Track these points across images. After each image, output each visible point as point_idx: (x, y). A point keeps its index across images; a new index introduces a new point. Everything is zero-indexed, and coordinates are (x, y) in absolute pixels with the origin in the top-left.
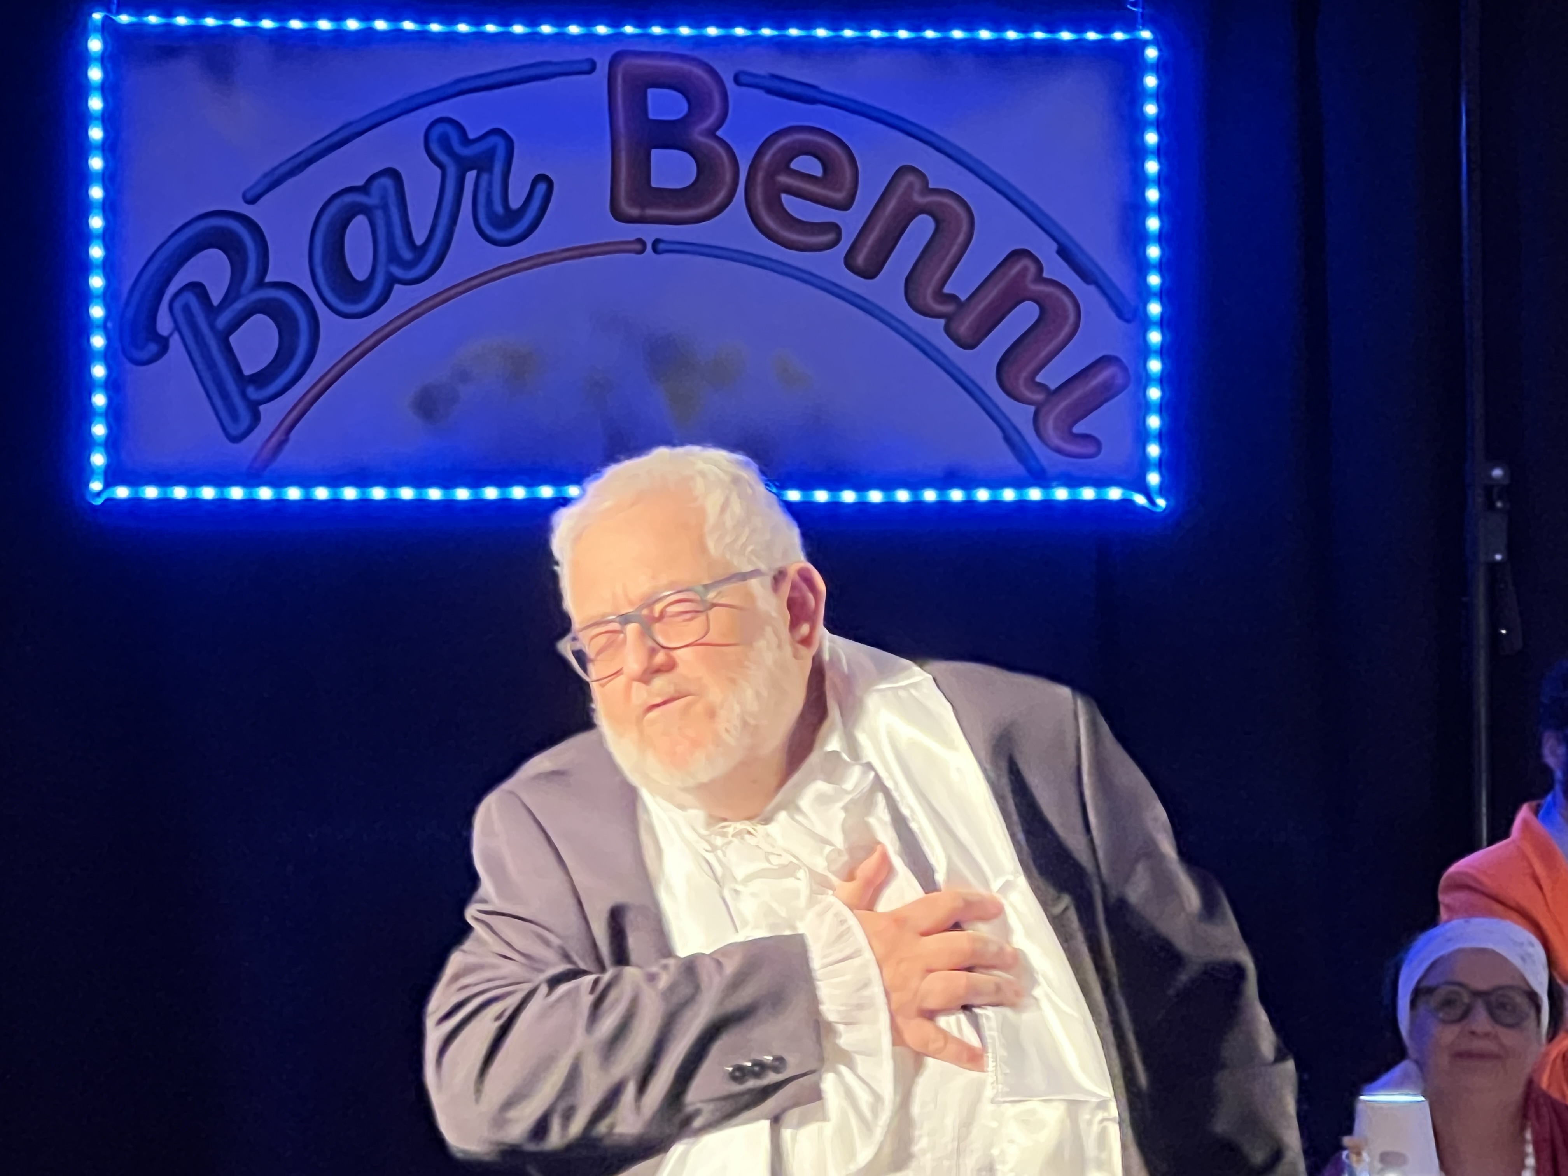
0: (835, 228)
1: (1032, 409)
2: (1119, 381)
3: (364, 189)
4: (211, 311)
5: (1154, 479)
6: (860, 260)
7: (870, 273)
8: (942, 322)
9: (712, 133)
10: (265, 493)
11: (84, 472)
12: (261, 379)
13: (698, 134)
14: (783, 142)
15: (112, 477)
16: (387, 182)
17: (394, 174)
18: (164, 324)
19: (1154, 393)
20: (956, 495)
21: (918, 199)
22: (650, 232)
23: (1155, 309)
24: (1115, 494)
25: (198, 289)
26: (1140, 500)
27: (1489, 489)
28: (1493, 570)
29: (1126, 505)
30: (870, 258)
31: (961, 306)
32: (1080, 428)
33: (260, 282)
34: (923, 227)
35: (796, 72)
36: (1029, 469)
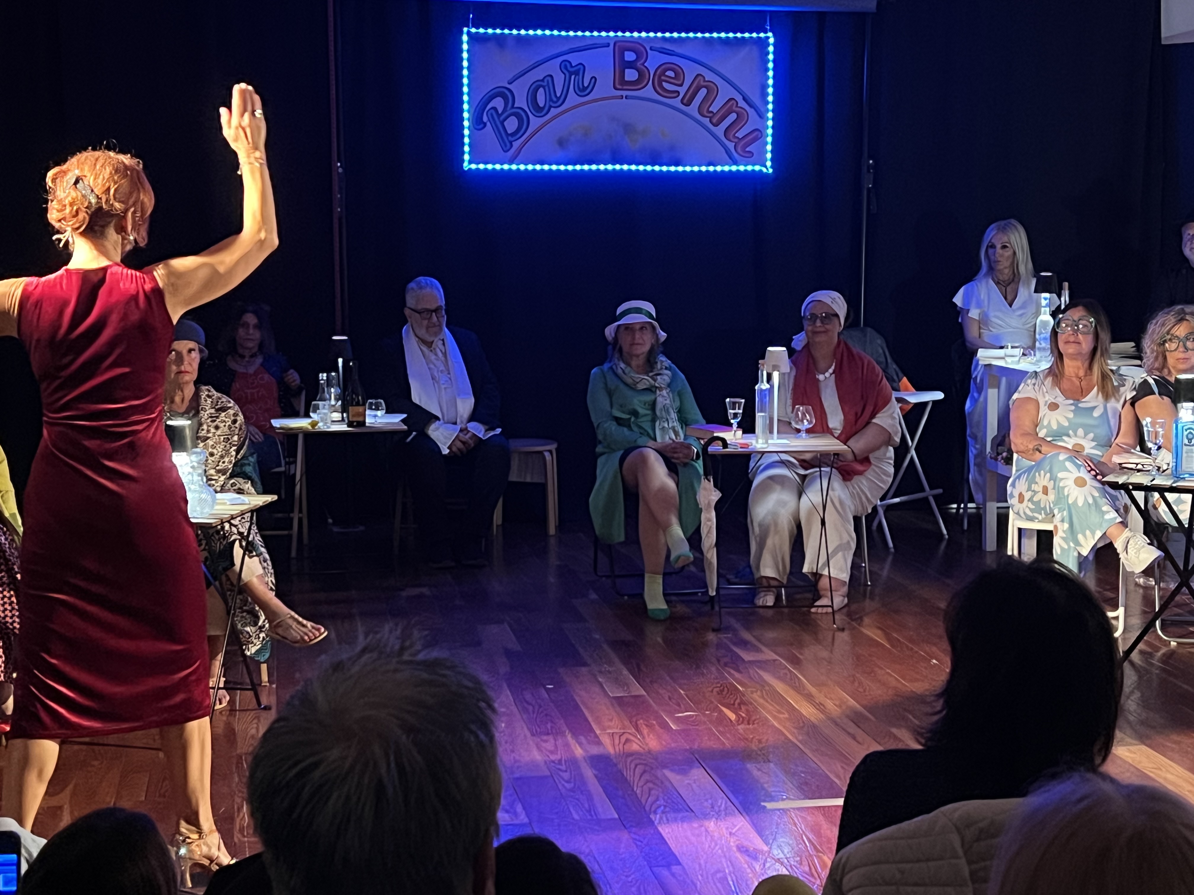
0: (678, 92)
1: (734, 144)
2: (760, 136)
3: (543, 80)
4: (499, 116)
5: (769, 164)
6: (685, 101)
7: (688, 105)
8: (708, 119)
9: (643, 64)
10: (514, 167)
11: (463, 161)
12: (513, 134)
13: (639, 64)
14: (663, 67)
15: (470, 162)
16: (549, 79)
17: (551, 76)
18: (485, 119)
19: (769, 139)
20: (711, 168)
21: (702, 83)
22: (624, 93)
23: (770, 115)
24: (757, 168)
25: (495, 109)
26: (764, 170)
27: (869, 166)
28: (869, 189)
29: (761, 171)
30: (688, 101)
31: (714, 114)
32: (747, 149)
33: (513, 107)
34: (703, 92)
35: (668, 46)
36: (733, 161)
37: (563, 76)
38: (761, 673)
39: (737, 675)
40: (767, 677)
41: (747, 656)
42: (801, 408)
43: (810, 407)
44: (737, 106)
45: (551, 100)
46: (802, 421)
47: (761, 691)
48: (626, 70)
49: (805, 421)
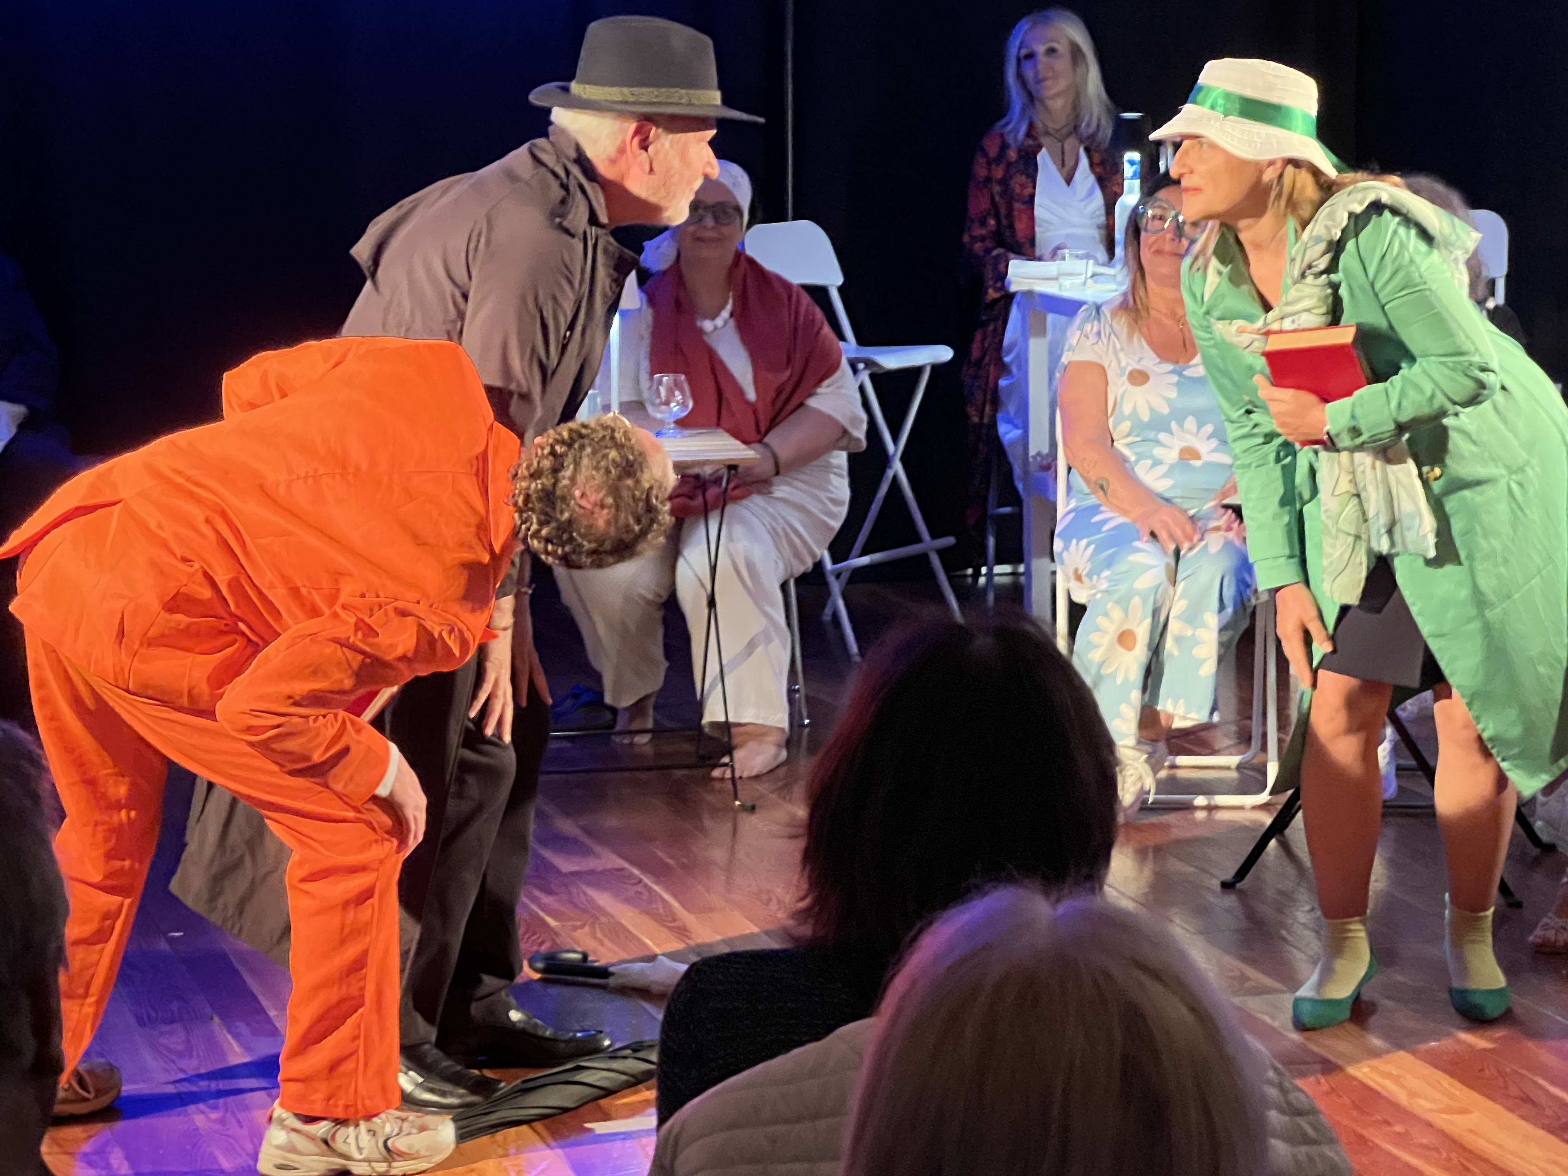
38: (592, 893)
39: (546, 899)
40: (603, 899)
41: (565, 864)
42: (665, 379)
43: (683, 377)
46: (667, 403)
47: (593, 926)
49: (672, 405)
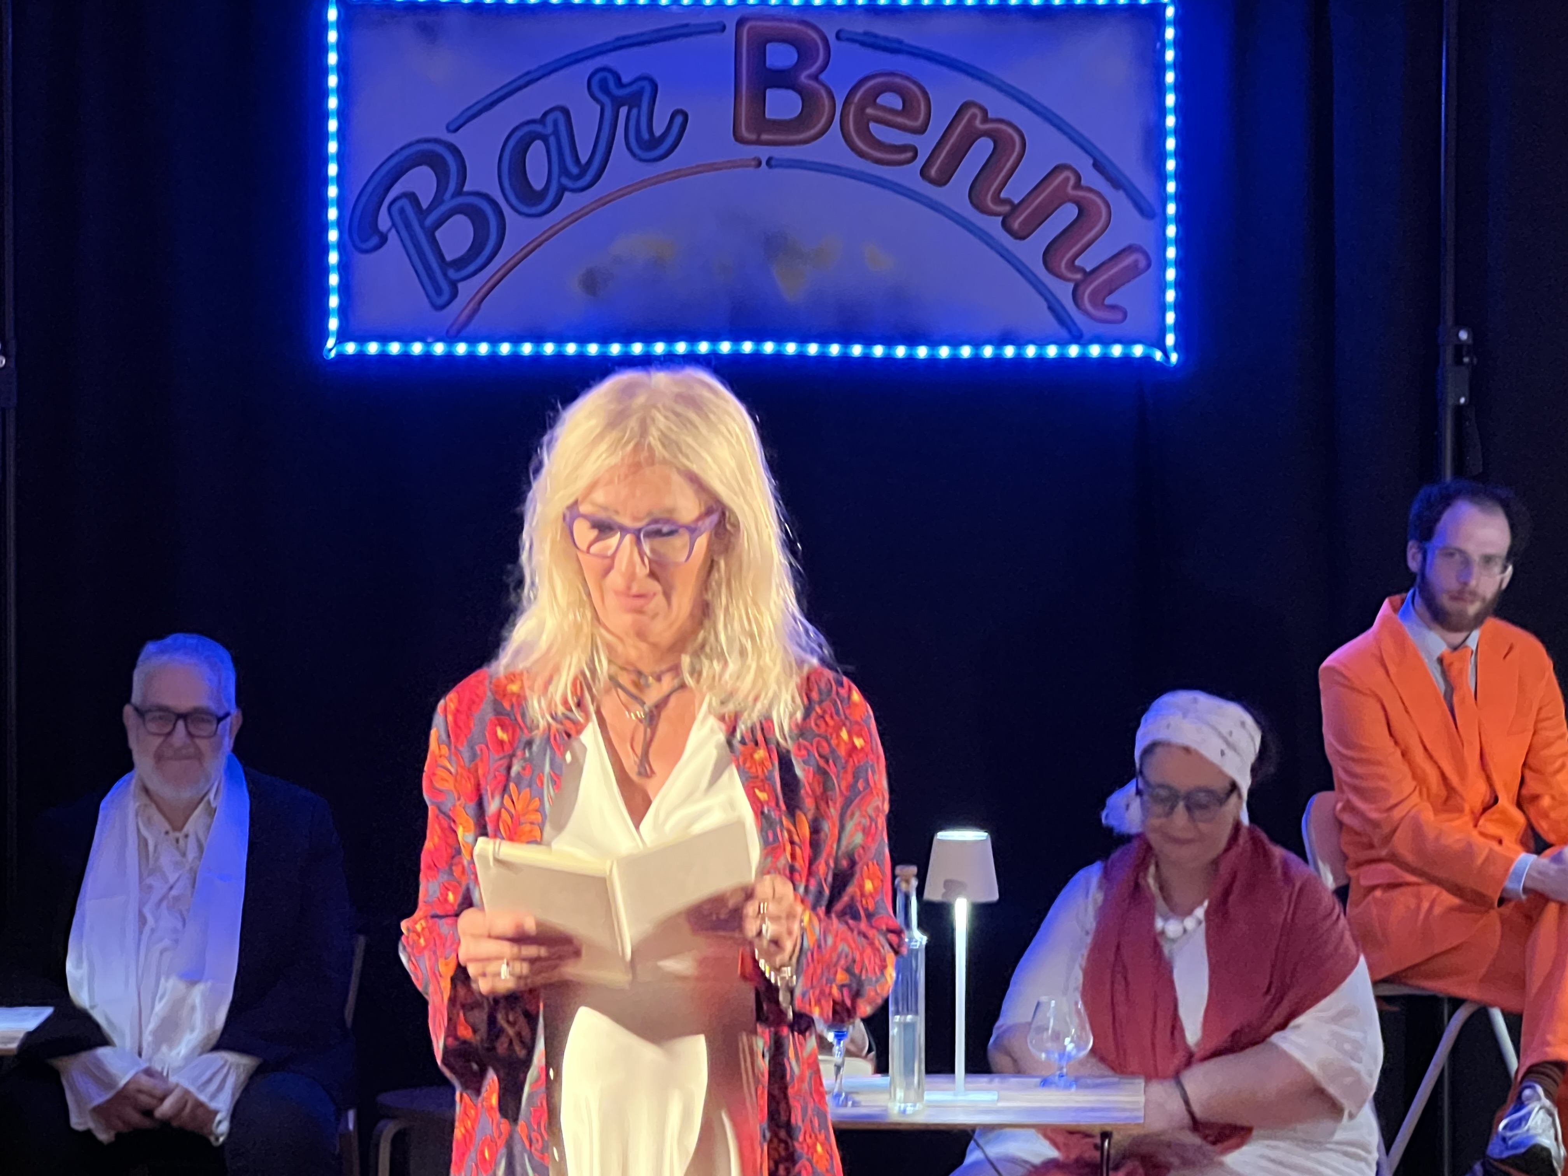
0: (912, 148)
1: (1071, 286)
2: (1142, 264)
3: (542, 120)
4: (421, 213)
5: (1170, 339)
6: (933, 172)
7: (942, 181)
8: (998, 220)
10: (461, 349)
11: (322, 333)
12: (459, 263)
13: (803, 78)
14: (871, 83)
15: (343, 336)
16: (559, 115)
17: (564, 110)
18: (384, 222)
19: (1171, 274)
20: (1009, 351)
21: (980, 124)
22: (764, 152)
23: (1171, 209)
24: (1138, 351)
25: (411, 197)
26: (1158, 356)
27: (1459, 347)
28: (1459, 408)
29: (1147, 359)
30: (940, 170)
31: (1015, 208)
32: (1109, 301)
33: (459, 192)
34: (983, 148)
35: (883, 28)
36: (1070, 331)
37: (598, 108)
44: (1078, 185)
45: (564, 171)
48: (769, 92)
49: (1067, 1040)
